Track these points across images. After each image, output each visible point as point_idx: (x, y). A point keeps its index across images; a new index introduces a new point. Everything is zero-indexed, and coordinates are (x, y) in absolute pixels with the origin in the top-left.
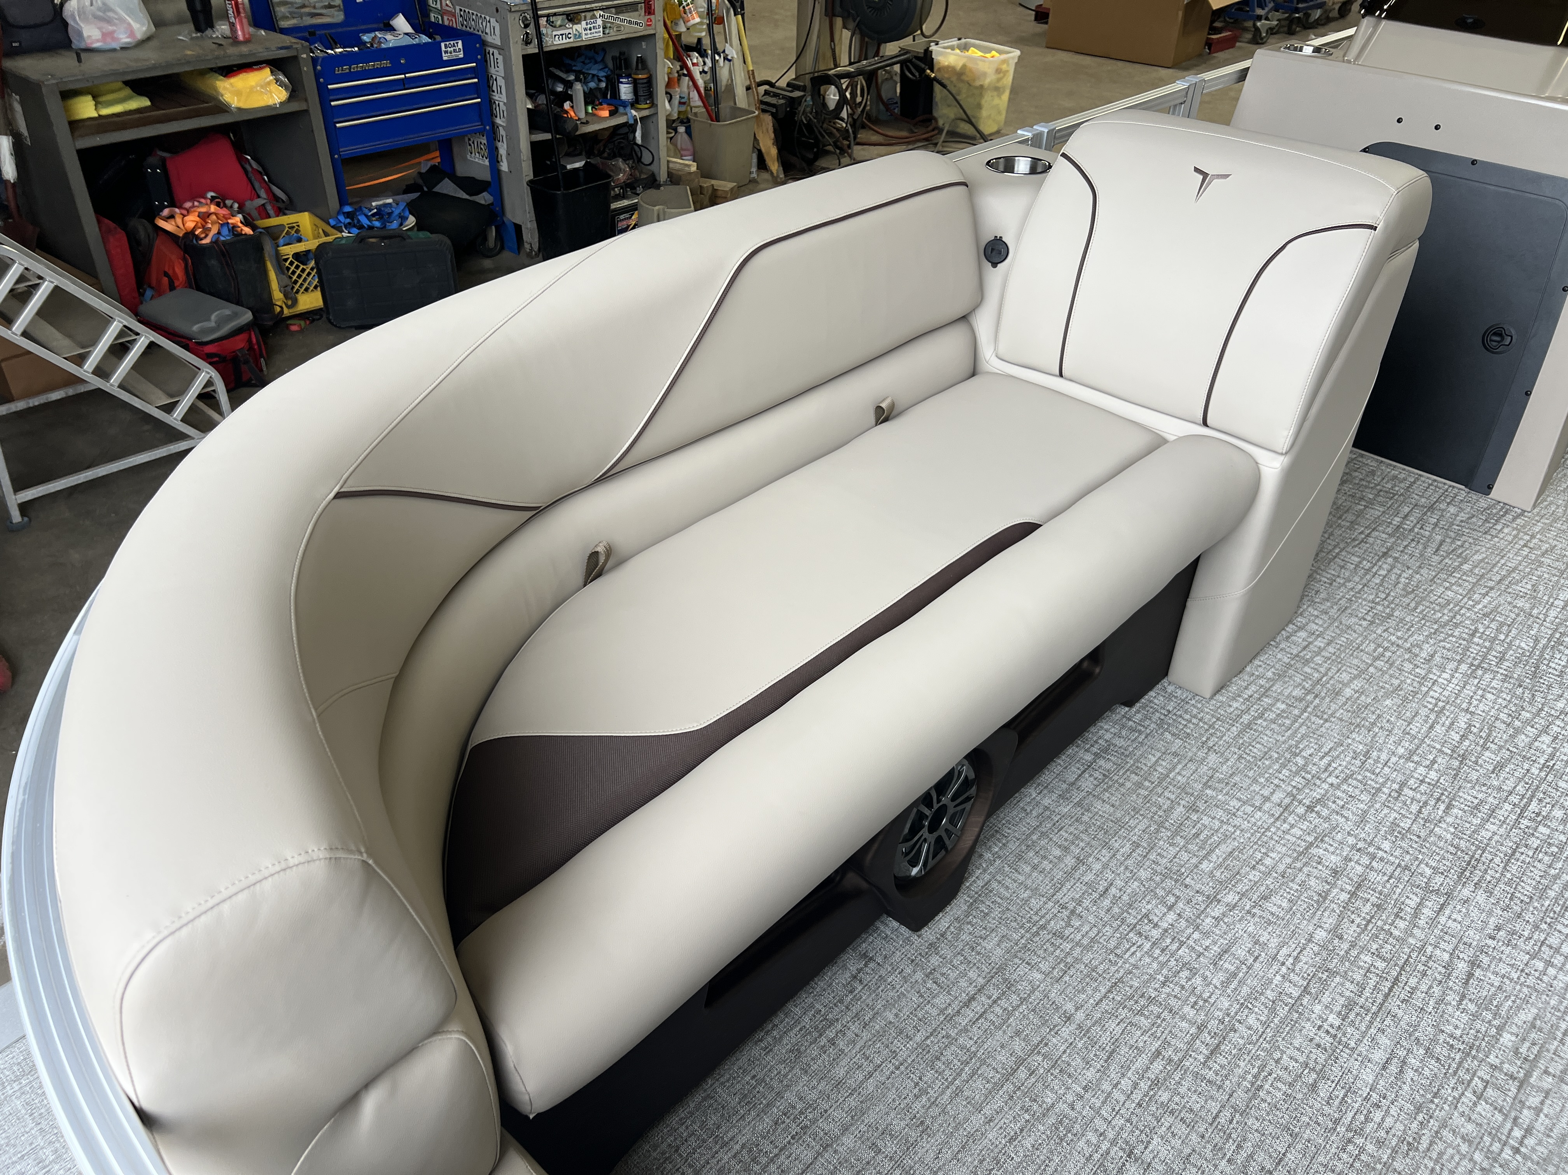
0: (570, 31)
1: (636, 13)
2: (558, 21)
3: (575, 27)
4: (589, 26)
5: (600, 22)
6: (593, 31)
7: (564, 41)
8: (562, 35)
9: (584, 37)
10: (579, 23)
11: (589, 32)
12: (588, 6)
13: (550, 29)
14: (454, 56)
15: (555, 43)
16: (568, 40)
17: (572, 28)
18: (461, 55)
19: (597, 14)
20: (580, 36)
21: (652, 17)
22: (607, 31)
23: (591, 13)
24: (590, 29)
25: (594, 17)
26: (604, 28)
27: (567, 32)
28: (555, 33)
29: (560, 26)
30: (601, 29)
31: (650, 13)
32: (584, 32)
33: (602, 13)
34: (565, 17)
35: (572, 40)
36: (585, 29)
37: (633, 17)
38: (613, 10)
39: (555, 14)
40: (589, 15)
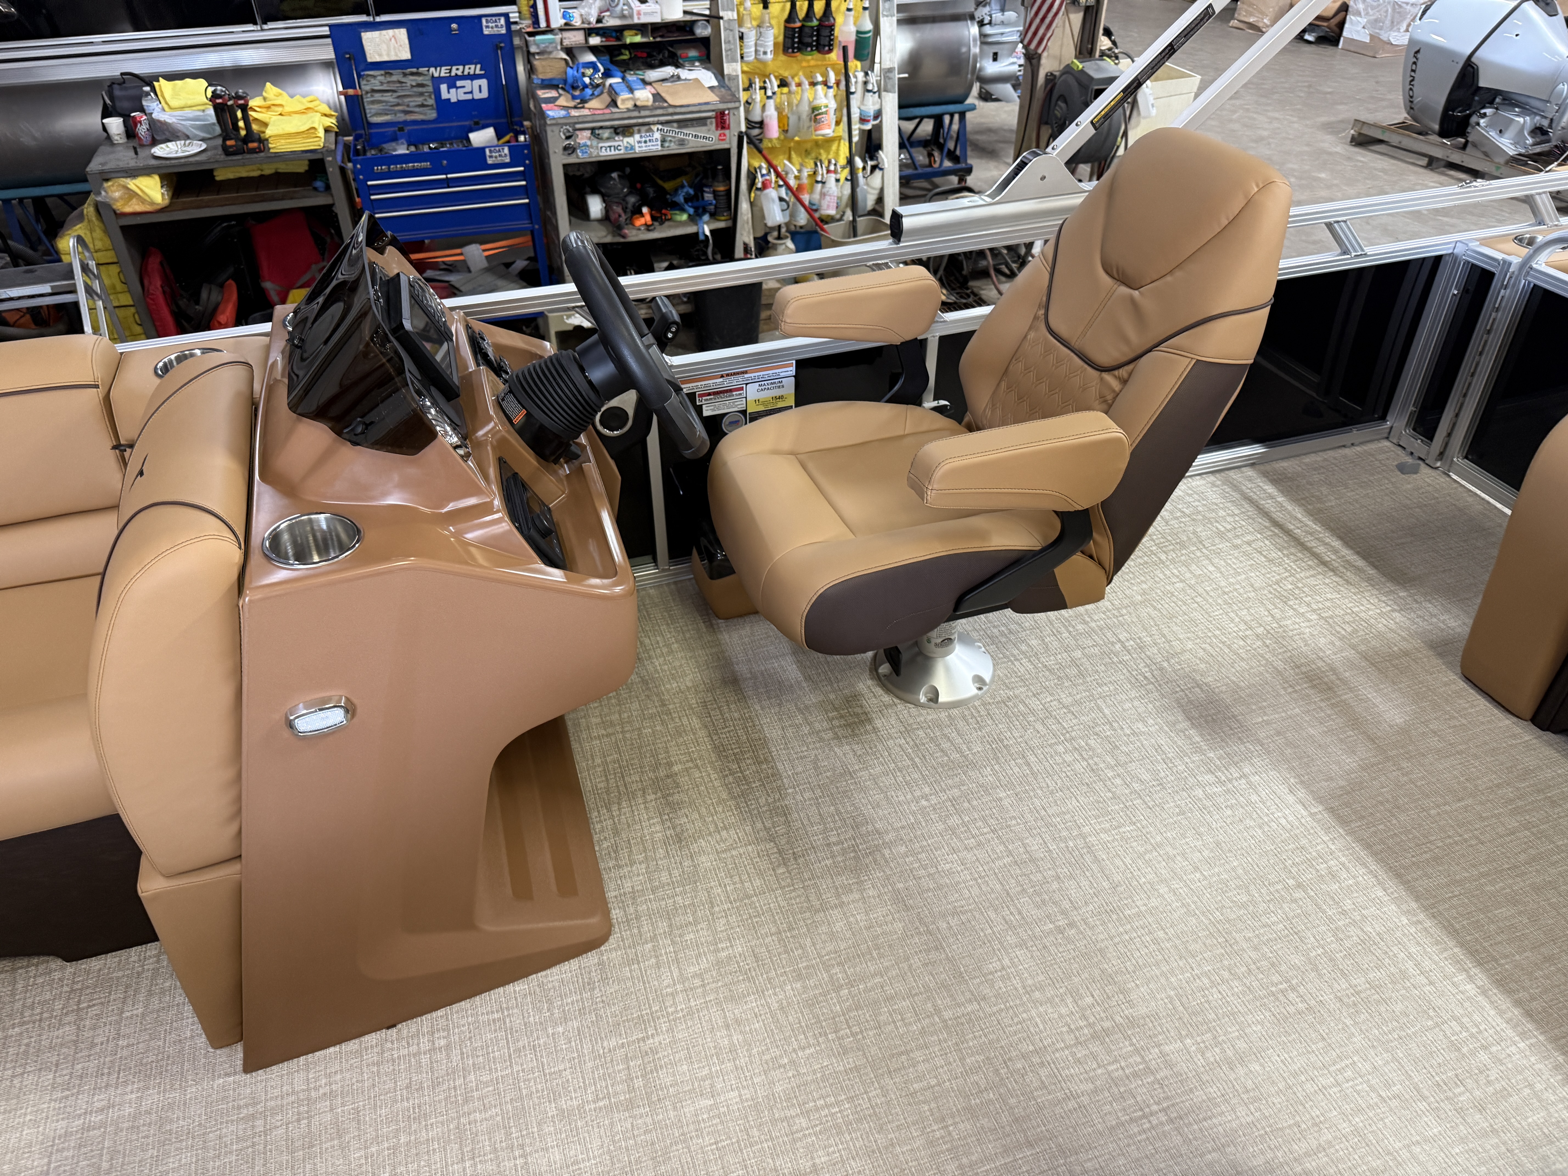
0: (620, 143)
1: (704, 128)
2: (606, 134)
3: (626, 140)
4: (644, 139)
5: (657, 135)
6: (649, 144)
7: (613, 152)
8: (610, 147)
9: (637, 150)
10: (631, 134)
11: (643, 144)
12: (640, 121)
13: (595, 142)
14: (499, 160)
15: (601, 154)
16: (617, 152)
17: (622, 141)
18: (508, 160)
19: (655, 128)
20: (632, 148)
21: (727, 132)
22: (667, 144)
23: (646, 127)
24: (645, 142)
25: (650, 130)
26: (663, 141)
27: (616, 144)
28: (601, 145)
29: (608, 139)
30: (659, 143)
31: (723, 128)
32: (637, 145)
33: (660, 127)
34: (612, 130)
35: (622, 152)
36: (639, 142)
37: (701, 131)
38: (675, 125)
39: (601, 128)
40: (644, 128)
